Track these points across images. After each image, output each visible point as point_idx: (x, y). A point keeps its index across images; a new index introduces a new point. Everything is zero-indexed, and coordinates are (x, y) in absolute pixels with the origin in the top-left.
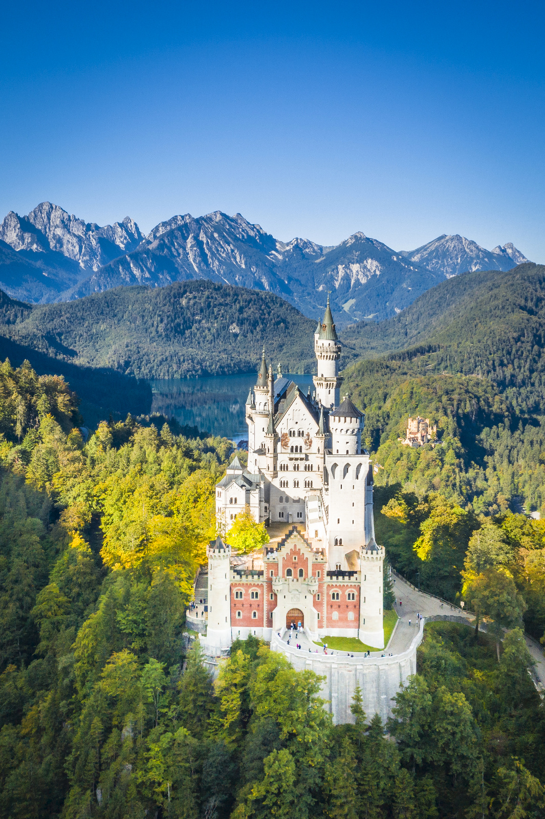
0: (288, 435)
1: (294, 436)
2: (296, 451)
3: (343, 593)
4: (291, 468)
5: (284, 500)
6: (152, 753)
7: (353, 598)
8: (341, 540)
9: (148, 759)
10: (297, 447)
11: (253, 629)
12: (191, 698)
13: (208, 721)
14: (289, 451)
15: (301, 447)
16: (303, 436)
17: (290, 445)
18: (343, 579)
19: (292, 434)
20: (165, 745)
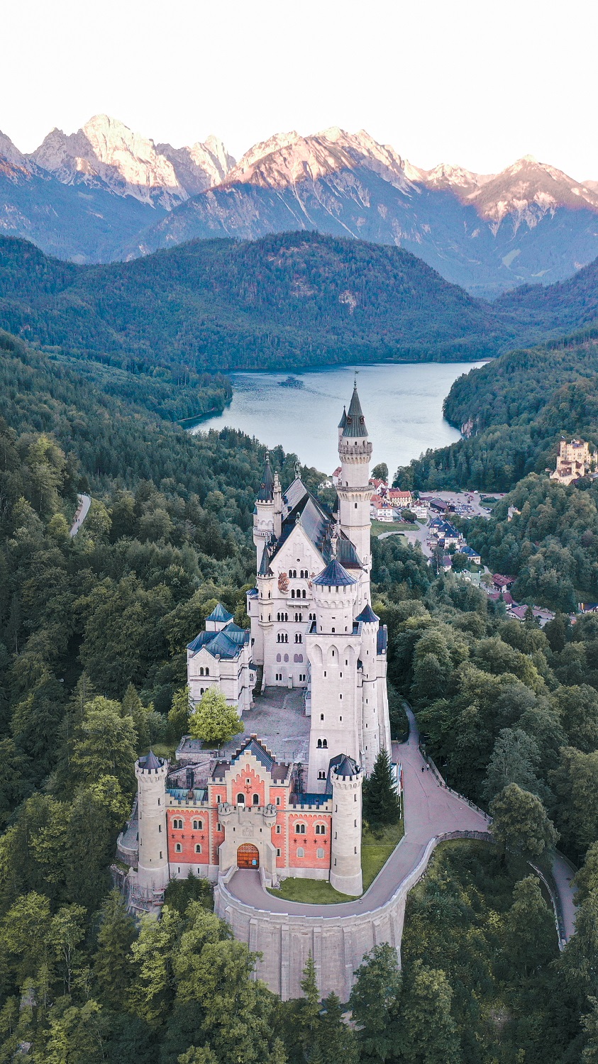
0: (288, 576)
1: (295, 577)
2: (299, 596)
3: (310, 824)
5: (282, 658)
6: (53, 1032)
7: (323, 832)
8: (325, 740)
9: (49, 1038)
10: (298, 591)
11: (196, 867)
12: (107, 961)
13: (127, 989)
14: (290, 596)
15: (304, 591)
16: (306, 577)
17: (290, 588)
19: (293, 574)
20: (68, 1024)
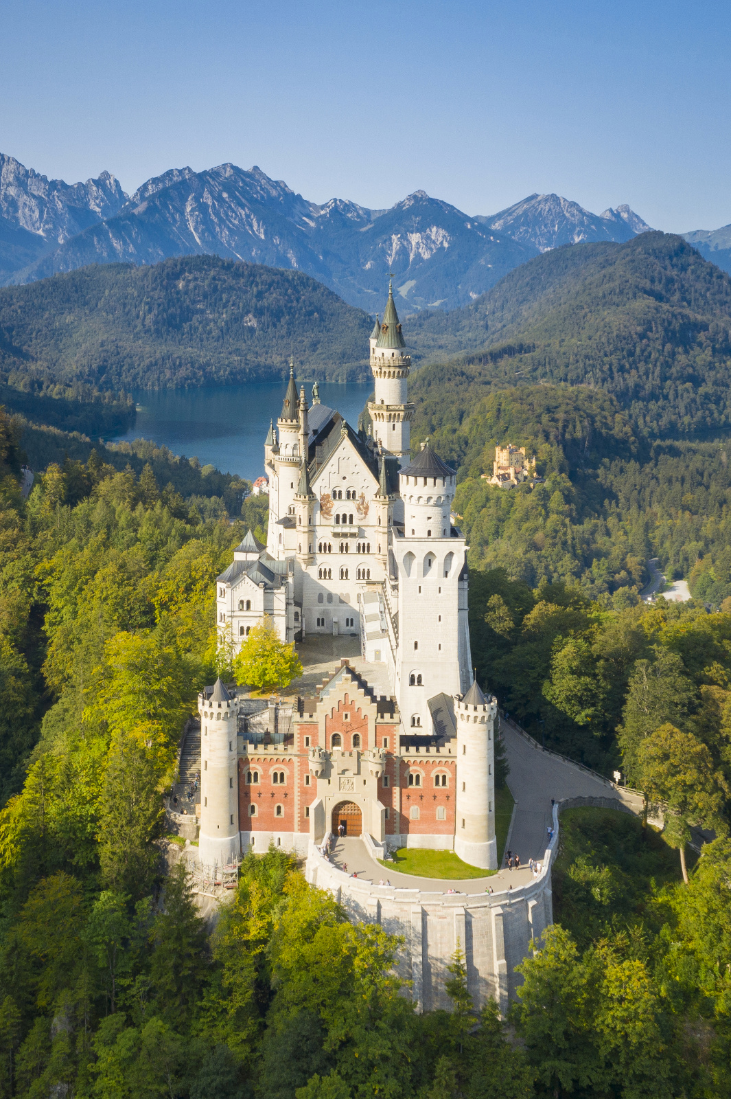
0: (331, 498)
1: (340, 497)
2: (344, 521)
3: (428, 773)
4: (335, 549)
5: (325, 599)
6: (102, 1065)
7: (444, 783)
8: (420, 676)
9: (95, 1076)
10: (345, 516)
11: (277, 835)
12: (170, 963)
13: (199, 1003)
14: (333, 521)
15: (351, 516)
16: (354, 497)
17: (334, 512)
18: (428, 750)
19: (336, 495)
20: (124, 1053)
